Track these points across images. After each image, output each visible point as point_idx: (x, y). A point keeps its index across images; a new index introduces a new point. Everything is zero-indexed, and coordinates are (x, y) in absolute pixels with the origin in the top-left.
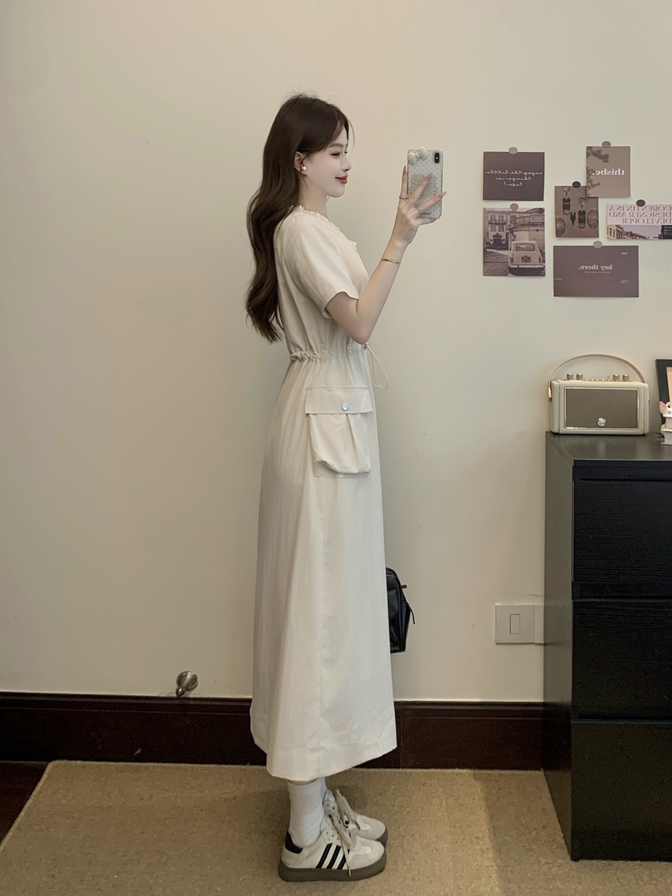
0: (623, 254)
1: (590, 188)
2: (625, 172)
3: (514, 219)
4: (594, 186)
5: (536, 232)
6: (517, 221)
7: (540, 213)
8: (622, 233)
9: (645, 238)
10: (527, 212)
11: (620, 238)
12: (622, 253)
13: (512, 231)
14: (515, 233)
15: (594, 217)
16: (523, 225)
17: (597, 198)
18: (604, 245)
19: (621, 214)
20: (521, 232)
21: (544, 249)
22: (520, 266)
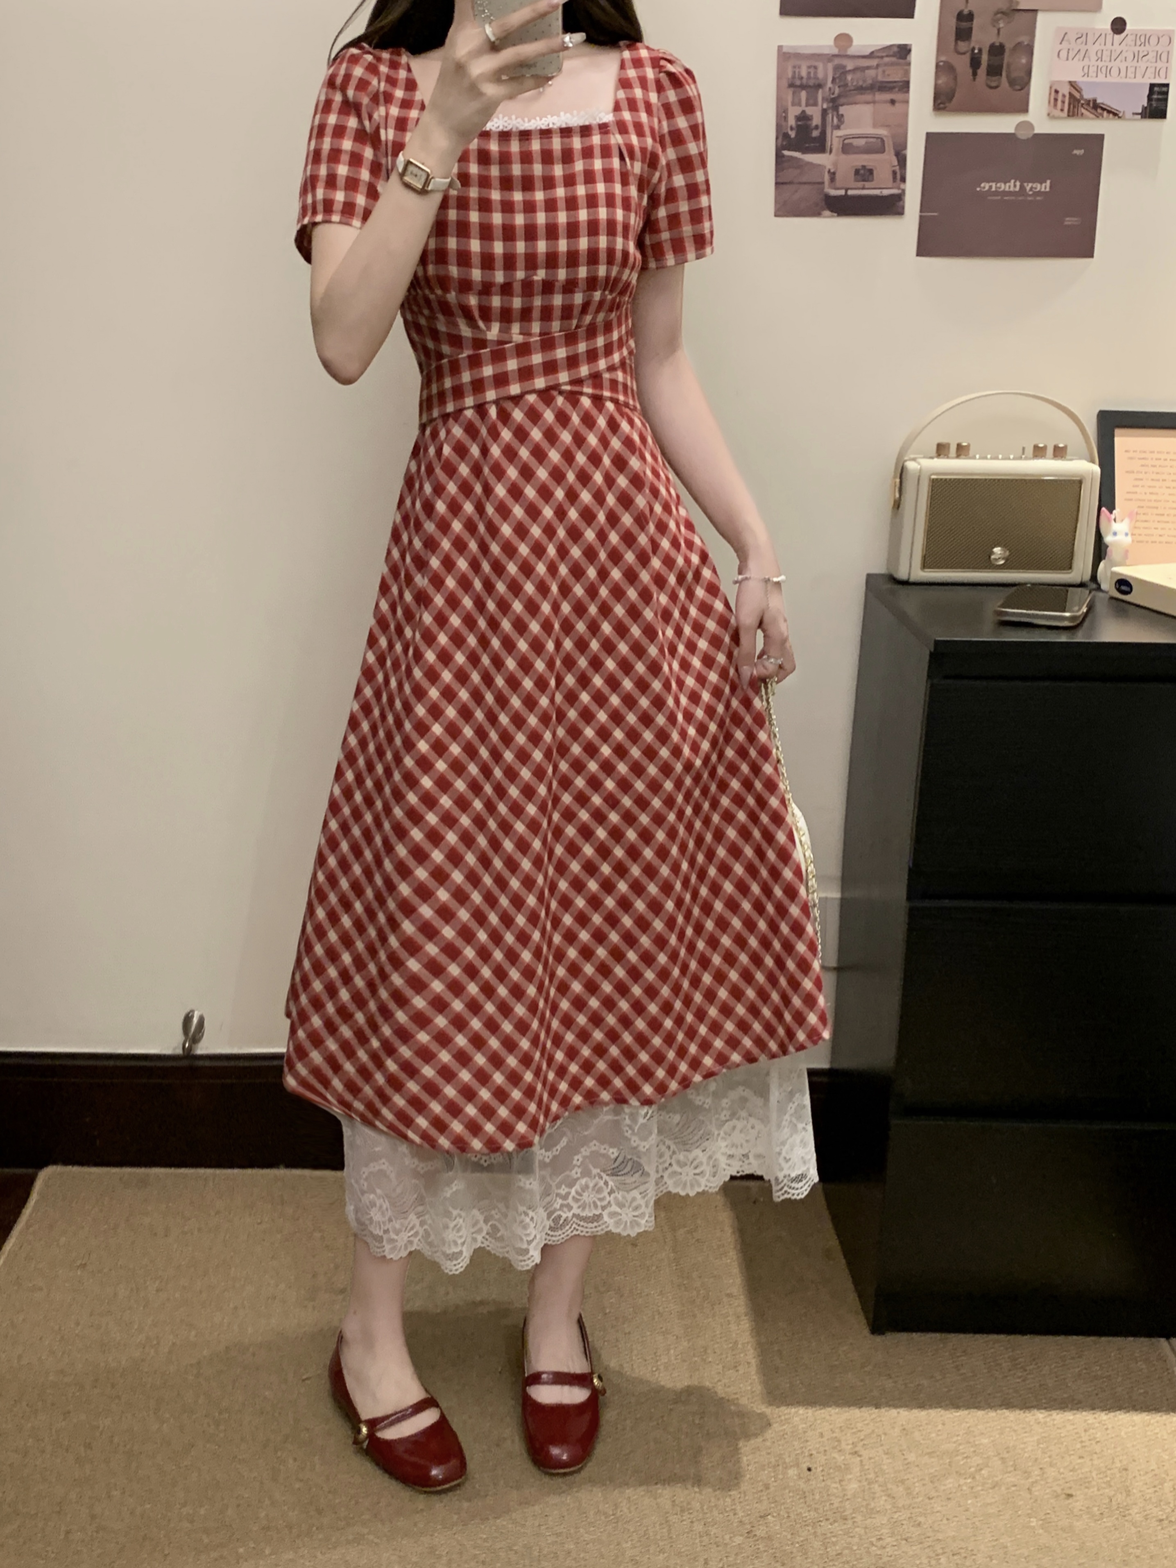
0: (1076, 155)
3: (840, 74)
5: (890, 105)
6: (849, 78)
7: (901, 58)
8: (1079, 102)
10: (872, 55)
12: (1074, 152)
13: (835, 103)
14: (841, 110)
15: (1023, 60)
16: (861, 89)
17: (1036, 11)
18: (1037, 130)
19: (1082, 53)
20: (858, 106)
21: (905, 148)
22: (850, 192)
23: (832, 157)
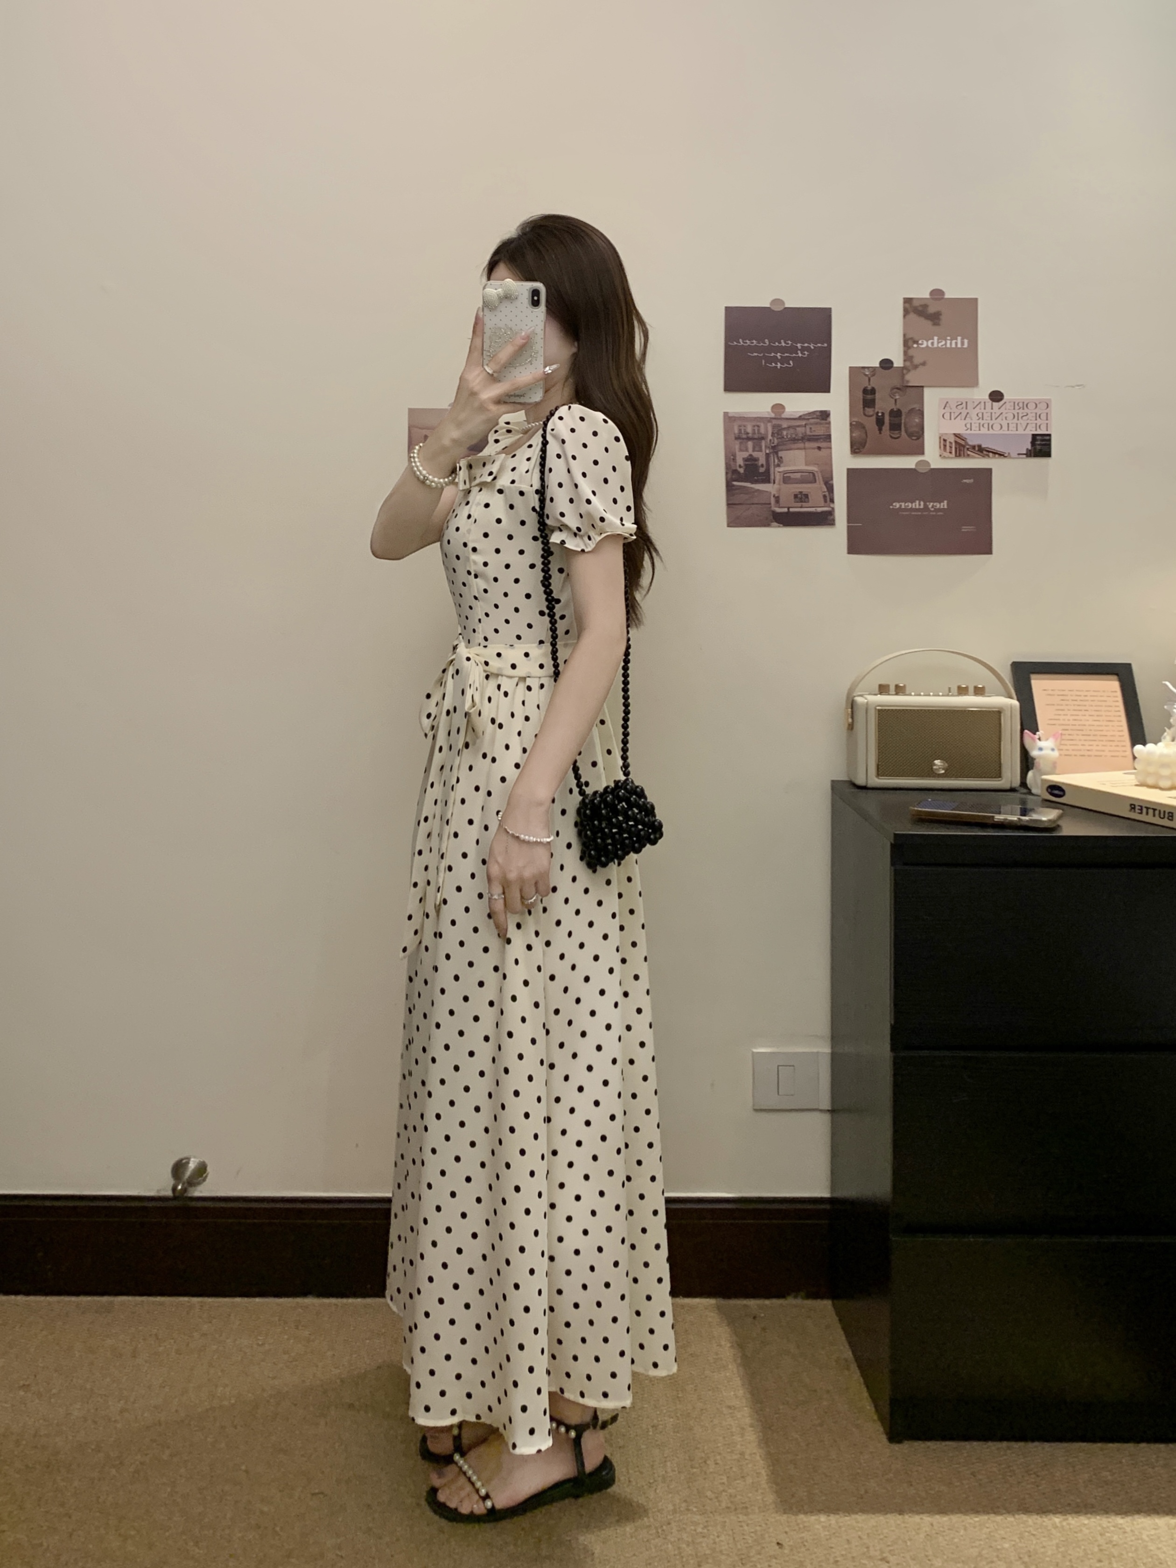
0: (966, 483)
1: (909, 371)
2: (968, 343)
3: (778, 431)
4: (916, 367)
5: (816, 450)
6: (785, 433)
7: (823, 419)
8: (964, 447)
9: (1004, 455)
10: (800, 418)
11: (960, 456)
12: (965, 481)
13: (775, 450)
14: (780, 454)
15: (917, 420)
16: (794, 440)
17: (922, 387)
18: (931, 466)
19: (964, 415)
20: (791, 452)
21: (832, 479)
22: (791, 510)
23: (776, 486)
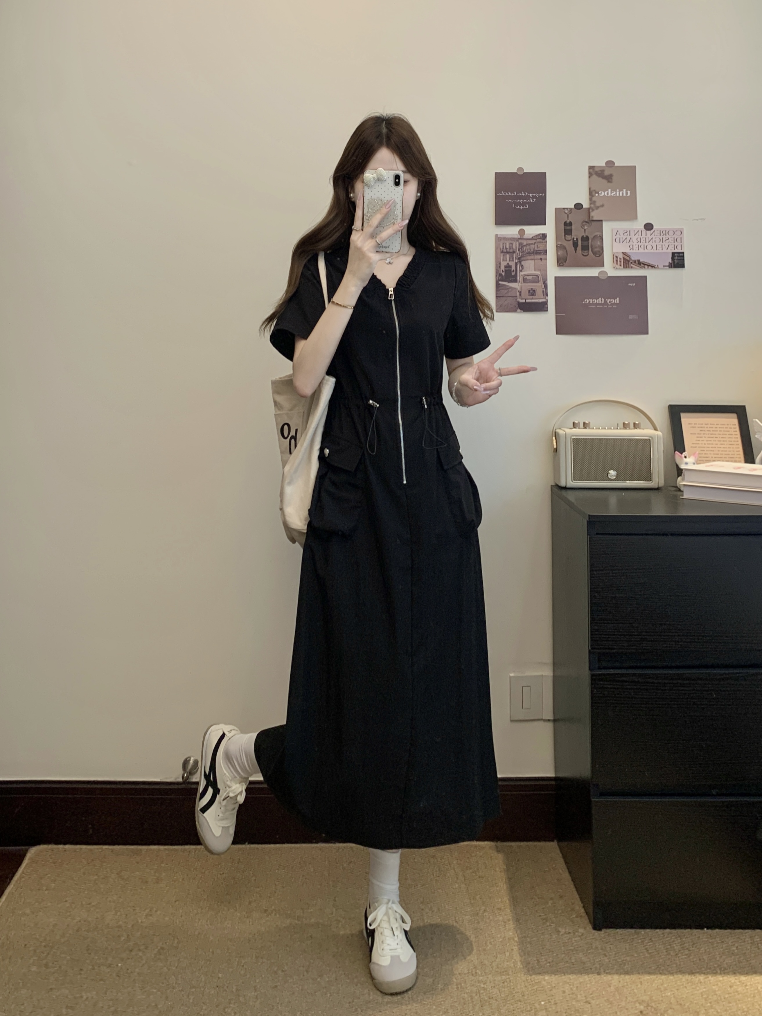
0: (631, 286)
1: (593, 210)
2: (630, 193)
3: (522, 246)
4: (598, 208)
5: (540, 261)
6: (525, 248)
7: (542, 239)
8: (629, 261)
9: (654, 267)
10: (532, 239)
11: (626, 267)
12: (630, 284)
13: (520, 260)
14: (523, 263)
15: (599, 243)
16: (529, 254)
17: (602, 220)
18: (610, 274)
19: (628, 239)
20: (528, 261)
21: (547, 281)
22: (527, 301)
23: (520, 284)
